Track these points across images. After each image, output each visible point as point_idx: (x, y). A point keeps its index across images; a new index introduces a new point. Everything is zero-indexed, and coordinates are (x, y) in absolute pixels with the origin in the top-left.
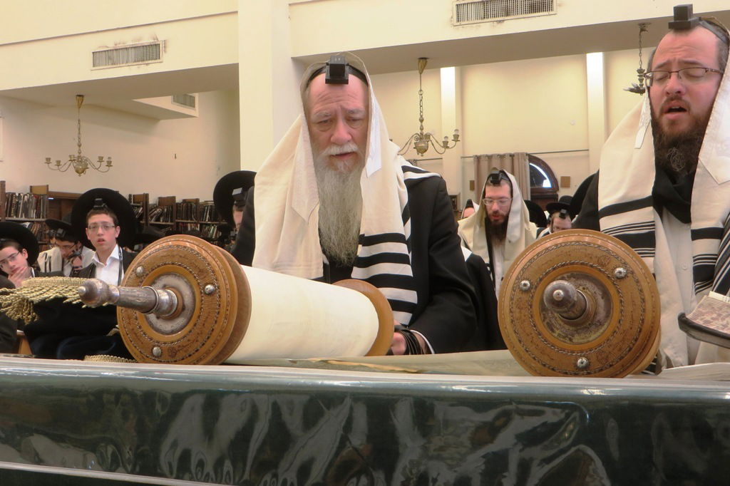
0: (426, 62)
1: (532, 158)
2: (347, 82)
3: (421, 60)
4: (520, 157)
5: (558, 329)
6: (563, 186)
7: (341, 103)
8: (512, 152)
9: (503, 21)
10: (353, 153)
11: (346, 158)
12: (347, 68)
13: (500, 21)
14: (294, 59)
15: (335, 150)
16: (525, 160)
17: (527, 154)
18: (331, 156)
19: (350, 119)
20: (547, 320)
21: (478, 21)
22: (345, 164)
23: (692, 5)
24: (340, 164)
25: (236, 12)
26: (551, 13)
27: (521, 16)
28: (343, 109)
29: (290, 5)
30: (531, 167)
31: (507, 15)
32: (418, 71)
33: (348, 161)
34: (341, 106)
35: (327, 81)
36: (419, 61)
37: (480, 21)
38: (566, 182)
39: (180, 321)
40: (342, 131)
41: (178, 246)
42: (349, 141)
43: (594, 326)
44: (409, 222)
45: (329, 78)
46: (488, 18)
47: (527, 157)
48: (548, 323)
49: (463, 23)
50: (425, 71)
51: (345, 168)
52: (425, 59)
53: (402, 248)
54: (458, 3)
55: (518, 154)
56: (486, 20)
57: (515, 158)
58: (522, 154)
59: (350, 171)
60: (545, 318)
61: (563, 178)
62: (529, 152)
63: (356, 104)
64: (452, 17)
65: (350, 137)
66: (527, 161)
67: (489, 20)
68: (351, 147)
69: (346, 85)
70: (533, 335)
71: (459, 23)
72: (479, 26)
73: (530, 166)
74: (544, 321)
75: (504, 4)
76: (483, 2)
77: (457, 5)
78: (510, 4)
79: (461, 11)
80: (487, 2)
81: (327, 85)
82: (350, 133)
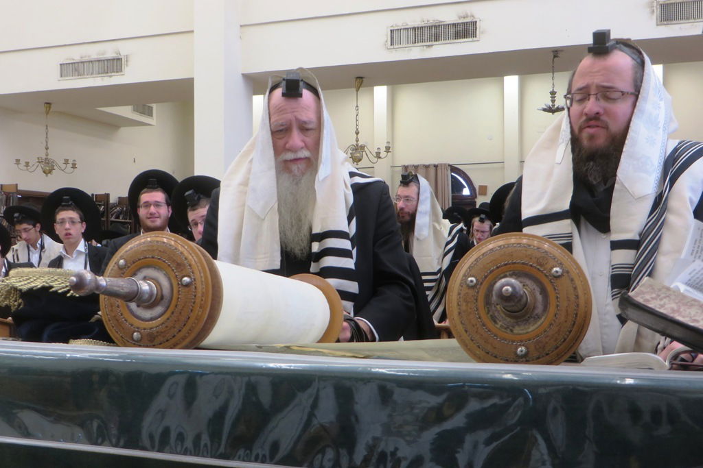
0: (362, 81)
1: (454, 169)
2: (300, 95)
3: (358, 80)
4: (443, 168)
5: (500, 321)
6: (480, 194)
7: (295, 113)
8: (436, 163)
9: (432, 45)
10: (307, 159)
11: (299, 162)
12: (301, 84)
13: (429, 46)
14: (243, 74)
15: (290, 156)
16: (447, 170)
17: (449, 165)
18: (286, 161)
19: (303, 128)
20: (491, 313)
21: (410, 45)
22: (298, 168)
23: (609, 31)
24: (294, 167)
25: (192, 32)
26: (475, 39)
27: (446, 41)
28: (297, 120)
29: (241, 26)
30: (452, 176)
31: (436, 40)
32: (354, 89)
33: (302, 165)
34: (295, 117)
35: (283, 95)
36: (356, 80)
37: (412, 45)
38: (484, 190)
39: (159, 310)
40: (296, 139)
41: (157, 242)
42: (302, 148)
43: (532, 319)
44: (354, 221)
45: (285, 92)
46: (418, 42)
47: (449, 167)
48: (491, 316)
49: (396, 46)
50: (361, 89)
51: (298, 171)
52: (362, 78)
53: (346, 244)
54: (392, 28)
55: (441, 165)
56: (416, 44)
57: (439, 168)
58: (445, 165)
59: (303, 174)
60: (489, 311)
61: (481, 187)
62: (451, 163)
63: (308, 115)
64: (386, 42)
65: (303, 145)
66: (449, 171)
67: (420, 44)
68: (305, 153)
69: (300, 99)
70: (478, 326)
71: (392, 47)
72: (411, 50)
74: (488, 313)
75: (433, 30)
76: (414, 28)
77: (391, 31)
78: (439, 30)
79: (395, 36)
80: (418, 28)
81: (283, 98)
82: (303, 141)
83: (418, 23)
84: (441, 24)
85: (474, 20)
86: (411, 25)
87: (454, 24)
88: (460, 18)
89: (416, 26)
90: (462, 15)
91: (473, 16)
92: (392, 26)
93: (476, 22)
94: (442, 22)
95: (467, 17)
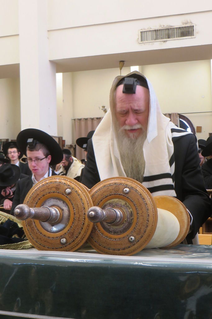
0: (124, 63)
1: (181, 116)
3: (121, 62)
4: (174, 116)
6: (197, 132)
8: (170, 113)
9: (167, 41)
10: (140, 129)
13: (165, 41)
14: (50, 61)
15: (127, 128)
16: (177, 117)
18: (125, 130)
21: (153, 41)
22: (134, 135)
24: (131, 135)
25: (18, 35)
26: (193, 37)
27: (176, 38)
28: (132, 109)
29: (48, 31)
31: (169, 38)
32: (119, 68)
33: (136, 134)
34: (131, 107)
36: (120, 63)
37: (155, 41)
38: (199, 129)
40: (132, 119)
42: (136, 123)
44: (174, 165)
45: (125, 91)
47: (178, 115)
49: (144, 42)
50: (123, 68)
51: (133, 137)
52: (123, 61)
54: (142, 31)
55: (173, 114)
56: (157, 40)
57: (172, 116)
58: (175, 114)
59: (136, 139)
61: (198, 127)
62: (179, 113)
63: (139, 104)
64: (138, 39)
65: (137, 121)
66: (178, 117)
67: (159, 40)
68: (138, 126)
69: (134, 95)
71: (142, 42)
72: (153, 44)
73: (180, 120)
75: (167, 32)
76: (155, 30)
77: (141, 32)
78: (170, 32)
79: (143, 35)
80: (158, 30)
81: (124, 94)
82: (137, 119)
83: (158, 28)
84: (172, 28)
85: (192, 25)
86: (153, 28)
87: (180, 28)
88: (183, 24)
89: (156, 29)
90: (184, 22)
91: (191, 23)
92: (142, 29)
93: (193, 26)
94: (172, 26)
95: (188, 23)
